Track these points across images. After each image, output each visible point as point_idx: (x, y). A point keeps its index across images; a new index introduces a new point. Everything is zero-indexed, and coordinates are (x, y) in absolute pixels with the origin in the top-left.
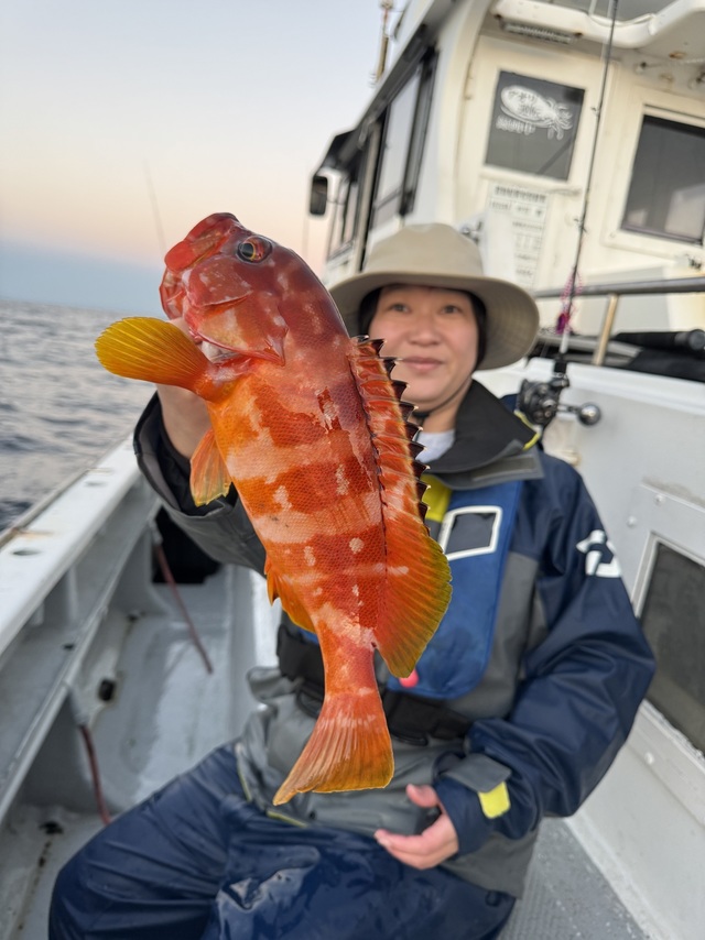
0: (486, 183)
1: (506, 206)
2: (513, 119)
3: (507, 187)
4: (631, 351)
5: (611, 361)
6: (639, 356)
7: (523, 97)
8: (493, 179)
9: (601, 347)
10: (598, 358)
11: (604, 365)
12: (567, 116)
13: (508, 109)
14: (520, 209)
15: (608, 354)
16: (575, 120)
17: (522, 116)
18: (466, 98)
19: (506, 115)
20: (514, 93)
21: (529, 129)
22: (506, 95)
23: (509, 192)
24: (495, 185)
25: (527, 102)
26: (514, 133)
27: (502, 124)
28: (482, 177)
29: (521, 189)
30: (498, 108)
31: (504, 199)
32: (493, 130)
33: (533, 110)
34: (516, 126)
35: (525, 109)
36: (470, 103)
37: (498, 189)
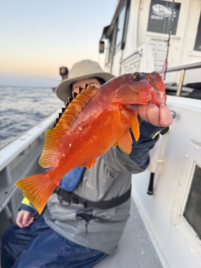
0: (148, 37)
1: (155, 45)
2: (156, 15)
3: (155, 38)
4: (190, 90)
5: (183, 94)
6: (193, 92)
7: (159, 7)
8: (150, 36)
9: (179, 89)
10: (178, 93)
11: (180, 96)
12: (174, 13)
13: (155, 12)
14: (159, 45)
15: (182, 92)
16: (178, 14)
17: (160, 14)
18: (140, 9)
19: (154, 14)
20: (156, 6)
21: (162, 18)
22: (154, 7)
23: (156, 40)
24: (151, 38)
25: (161, 9)
26: (157, 20)
27: (153, 17)
28: (147, 35)
29: (160, 39)
30: (151, 12)
31: (154, 42)
32: (150, 19)
33: (163, 12)
34: (157, 18)
35: (160, 11)
36: (142, 11)
37: (152, 39)
